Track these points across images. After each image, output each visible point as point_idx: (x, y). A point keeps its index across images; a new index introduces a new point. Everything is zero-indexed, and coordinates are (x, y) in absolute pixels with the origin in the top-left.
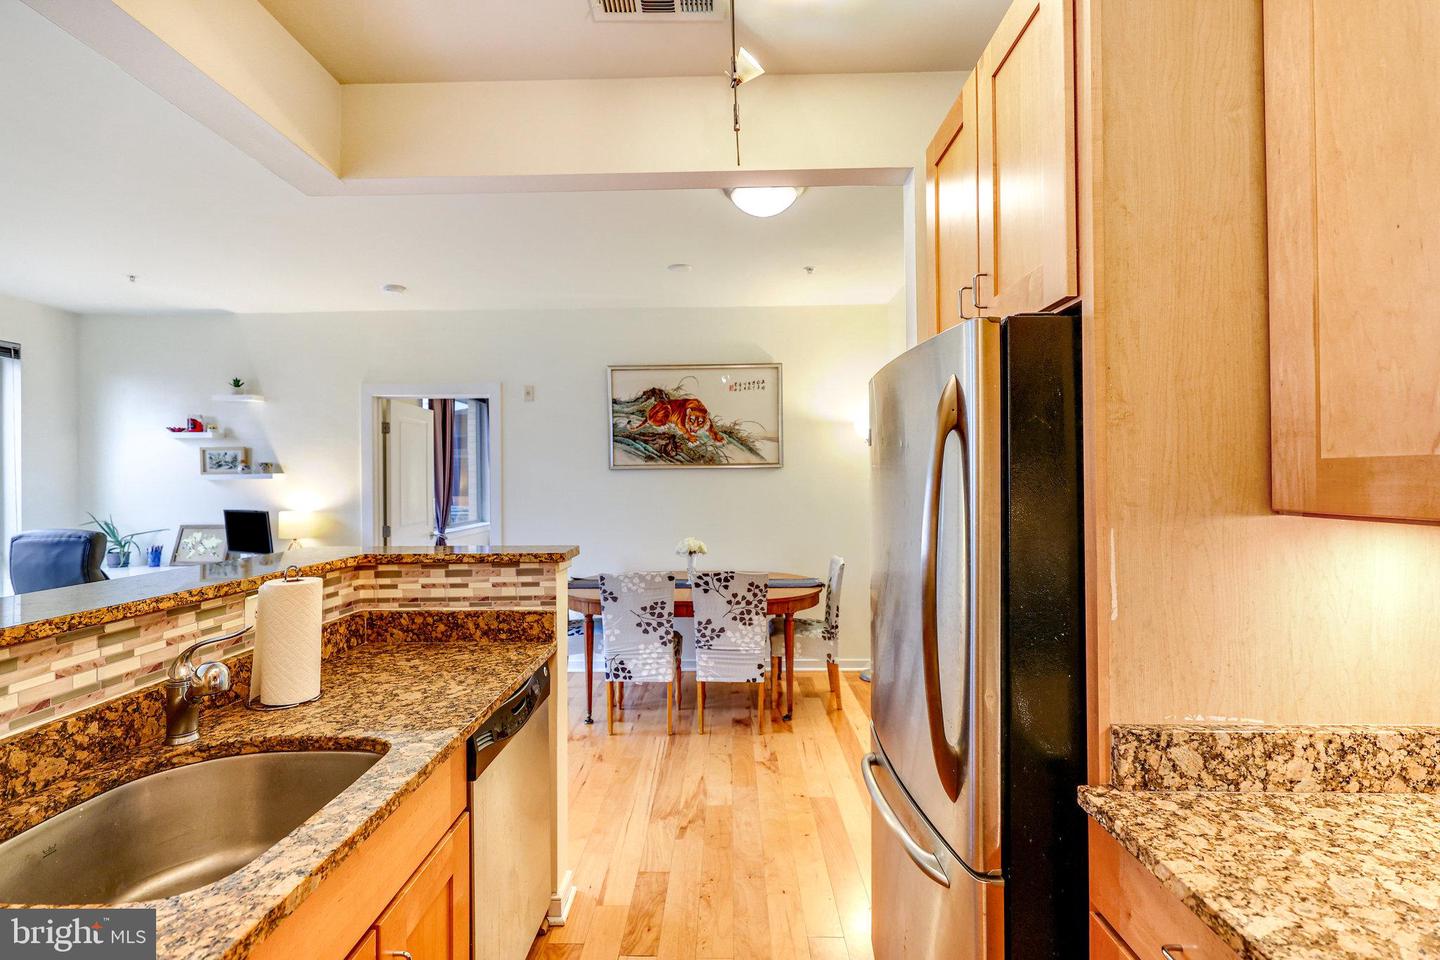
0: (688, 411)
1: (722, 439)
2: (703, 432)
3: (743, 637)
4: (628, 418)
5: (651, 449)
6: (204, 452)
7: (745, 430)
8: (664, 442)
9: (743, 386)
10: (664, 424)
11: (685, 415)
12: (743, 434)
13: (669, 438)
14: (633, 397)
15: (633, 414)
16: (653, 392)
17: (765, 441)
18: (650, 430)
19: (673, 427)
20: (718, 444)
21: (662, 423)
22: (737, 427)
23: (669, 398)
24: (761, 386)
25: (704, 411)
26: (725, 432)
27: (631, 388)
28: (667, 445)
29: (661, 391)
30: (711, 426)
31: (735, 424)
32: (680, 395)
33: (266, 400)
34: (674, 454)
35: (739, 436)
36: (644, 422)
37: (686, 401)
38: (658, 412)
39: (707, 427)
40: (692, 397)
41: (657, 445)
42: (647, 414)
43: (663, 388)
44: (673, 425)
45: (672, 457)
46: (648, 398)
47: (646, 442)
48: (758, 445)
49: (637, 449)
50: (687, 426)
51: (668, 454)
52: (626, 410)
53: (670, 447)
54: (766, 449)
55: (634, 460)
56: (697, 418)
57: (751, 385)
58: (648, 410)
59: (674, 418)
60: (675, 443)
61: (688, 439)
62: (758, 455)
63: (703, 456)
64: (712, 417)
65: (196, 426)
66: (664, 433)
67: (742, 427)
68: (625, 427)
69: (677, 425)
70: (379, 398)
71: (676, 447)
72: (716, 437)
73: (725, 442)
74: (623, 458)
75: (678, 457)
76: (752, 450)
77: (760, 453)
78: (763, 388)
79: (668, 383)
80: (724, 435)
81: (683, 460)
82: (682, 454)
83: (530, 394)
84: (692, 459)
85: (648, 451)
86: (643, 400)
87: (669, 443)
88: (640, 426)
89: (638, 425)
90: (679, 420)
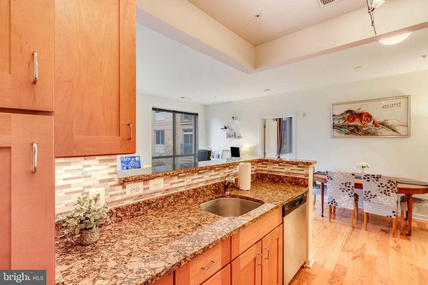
0: (363, 117)
1: (379, 126)
2: (370, 124)
3: (385, 199)
4: (338, 120)
5: (347, 131)
6: (227, 133)
7: (390, 123)
8: (353, 128)
9: (389, 106)
10: (353, 122)
13: (355, 127)
14: (341, 113)
15: (340, 119)
16: (348, 111)
17: (400, 127)
19: (357, 123)
20: (377, 128)
21: (352, 121)
22: (386, 122)
23: (355, 113)
24: (399, 105)
25: (371, 117)
26: (380, 124)
27: (340, 110)
28: (354, 129)
29: (352, 111)
30: (374, 122)
31: (385, 120)
32: (360, 111)
33: (239, 121)
34: (357, 132)
35: (387, 125)
37: (362, 113)
38: (350, 118)
39: (372, 122)
40: (365, 112)
41: (349, 130)
42: (346, 119)
43: (353, 110)
44: (357, 122)
45: (356, 133)
46: (347, 113)
47: (345, 128)
48: (397, 128)
49: (342, 131)
50: (363, 122)
51: (354, 132)
52: (338, 118)
53: (355, 130)
54: (402, 130)
55: (340, 134)
56: (367, 119)
57: (394, 105)
58: (346, 117)
59: (357, 120)
60: (358, 128)
61: (363, 127)
62: (397, 132)
63: (370, 133)
64: (374, 119)
65: (226, 128)
66: (353, 125)
67: (389, 122)
68: (338, 123)
69: (358, 122)
70: (263, 119)
71: (358, 130)
72: (376, 125)
73: (380, 127)
74: (336, 133)
75: (359, 133)
76: (393, 130)
77: (399, 132)
78: (400, 106)
79: (355, 108)
80: (380, 125)
81: (361, 134)
82: (360, 132)
83: (304, 115)
84: (365, 134)
85: (346, 131)
86: (344, 114)
87: (355, 128)
88: (343, 123)
89: (342, 123)
90: (359, 120)
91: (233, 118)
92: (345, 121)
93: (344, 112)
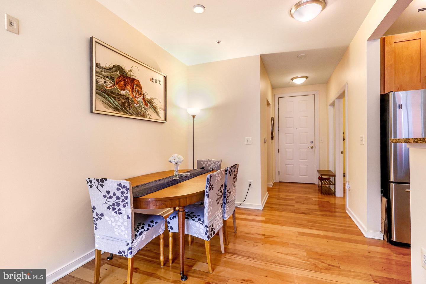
0: (135, 85)
4: (104, 79)
5: (117, 103)
8: (123, 101)
10: (124, 90)
11: (133, 87)
13: (126, 99)
15: (107, 78)
16: (118, 68)
18: (117, 92)
21: (123, 88)
23: (126, 75)
25: (141, 88)
28: (125, 103)
30: (144, 97)
32: (131, 75)
34: (128, 109)
36: (114, 85)
37: (134, 79)
38: (120, 81)
39: (142, 97)
40: (136, 78)
41: (120, 102)
43: (123, 67)
44: (128, 92)
45: (127, 110)
46: (116, 71)
49: (109, 101)
50: (134, 94)
51: (125, 108)
52: (104, 73)
55: (108, 109)
56: (138, 91)
59: (129, 87)
60: (129, 102)
61: (134, 102)
62: (159, 116)
63: (140, 113)
66: (124, 95)
69: (130, 92)
71: (129, 105)
72: (145, 103)
73: (148, 107)
75: (130, 111)
76: (157, 113)
79: (127, 65)
81: (132, 113)
82: (131, 109)
84: (136, 113)
86: (113, 70)
87: (126, 102)
88: (111, 87)
90: (131, 89)
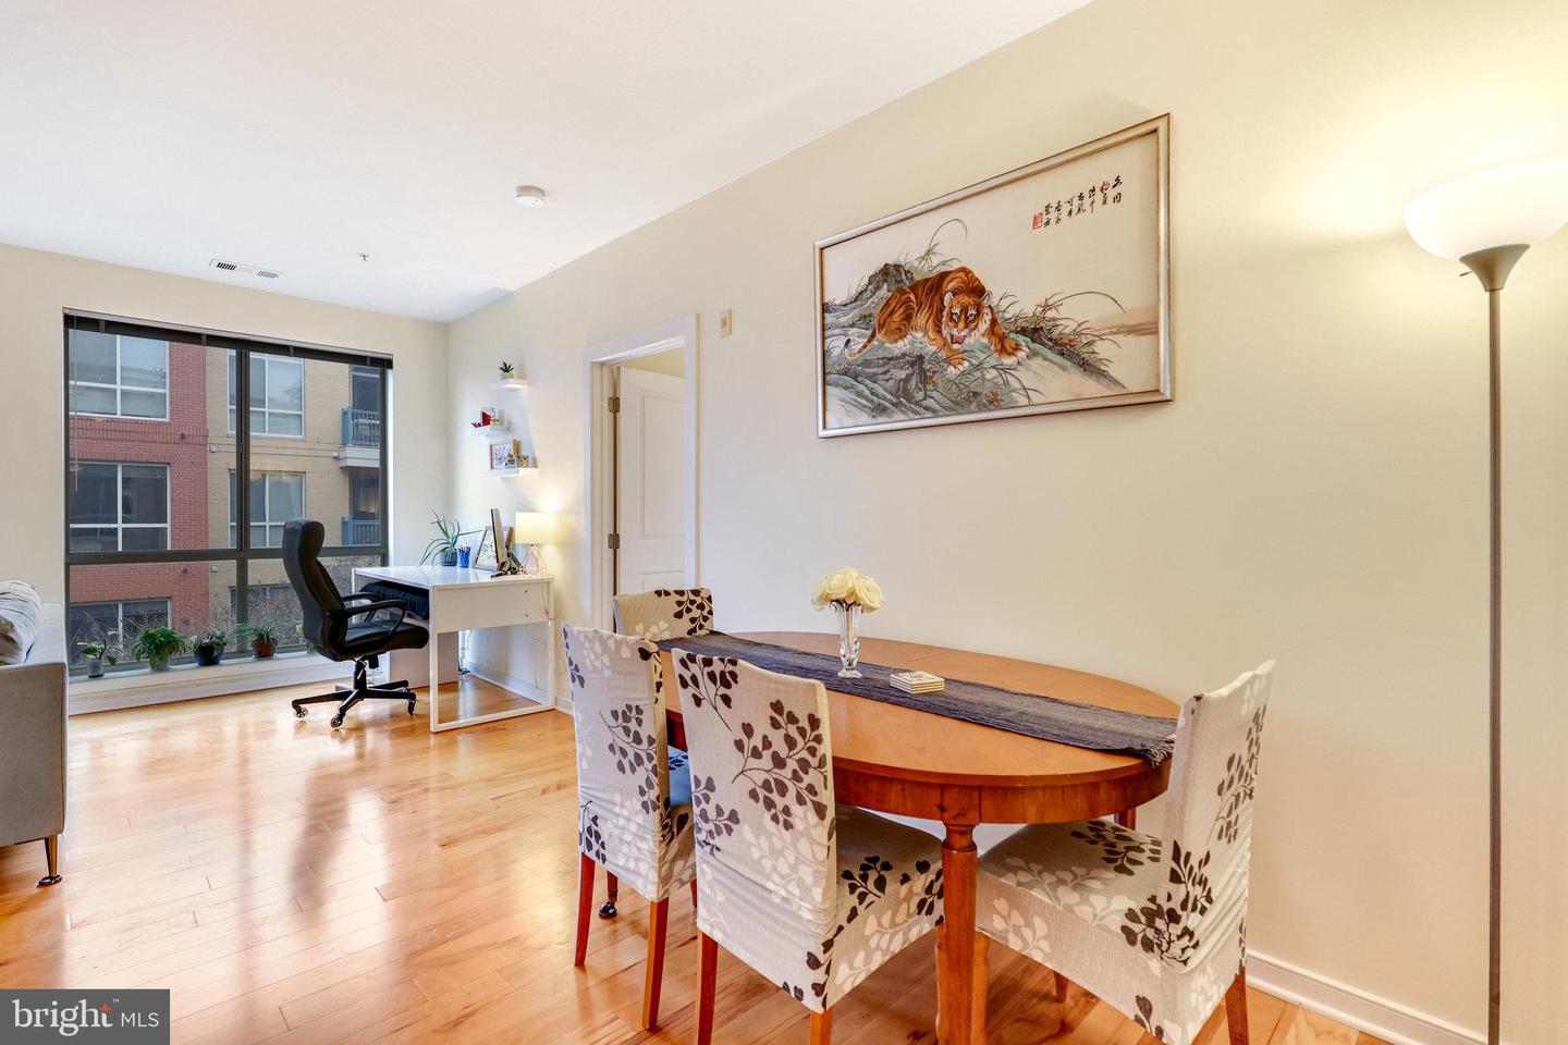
0: (948, 298)
1: (1017, 347)
2: (977, 338)
3: (776, 853)
4: (845, 335)
5: (880, 391)
6: (491, 446)
7: (1071, 316)
8: (902, 374)
9: (1065, 208)
10: (904, 335)
11: (942, 308)
12: (1067, 328)
13: (912, 364)
14: (854, 292)
15: (852, 326)
16: (885, 273)
17: (1118, 338)
18: (881, 354)
19: (919, 340)
20: (1008, 361)
21: (900, 333)
22: (1049, 314)
24: (1111, 193)
25: (978, 291)
26: (1023, 331)
27: (848, 276)
28: (907, 380)
29: (897, 267)
30: (994, 322)
31: (1047, 307)
32: (926, 270)
33: (529, 384)
34: (920, 395)
35: (1055, 335)
36: (873, 336)
37: (943, 276)
38: (892, 313)
39: (984, 326)
40: (955, 266)
41: (891, 382)
42: (875, 322)
43: (901, 261)
44: (919, 335)
45: (917, 403)
46: (877, 288)
47: (873, 378)
48: (1103, 349)
49: (859, 394)
50: (945, 332)
51: (911, 398)
52: (843, 320)
53: (913, 382)
54: (1125, 361)
55: (857, 416)
56: (964, 310)
57: (1087, 201)
58: (876, 313)
59: (921, 319)
60: (923, 371)
61: (948, 361)
62: (1101, 374)
64: (994, 301)
65: (486, 419)
66: (904, 355)
67: (1064, 311)
68: (842, 353)
69: (926, 333)
70: (602, 364)
71: (924, 380)
72: (1003, 346)
73: (1021, 354)
75: (929, 402)
76: (1087, 366)
77: (1113, 371)
78: (1118, 198)
79: (907, 248)
80: (1021, 339)
81: (937, 407)
82: (934, 394)
83: (725, 323)
84: (956, 403)
85: (877, 396)
86: (868, 293)
87: (912, 374)
88: (865, 346)
89: (860, 346)
91: (506, 369)
92: (869, 332)
93: (866, 281)
